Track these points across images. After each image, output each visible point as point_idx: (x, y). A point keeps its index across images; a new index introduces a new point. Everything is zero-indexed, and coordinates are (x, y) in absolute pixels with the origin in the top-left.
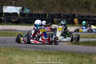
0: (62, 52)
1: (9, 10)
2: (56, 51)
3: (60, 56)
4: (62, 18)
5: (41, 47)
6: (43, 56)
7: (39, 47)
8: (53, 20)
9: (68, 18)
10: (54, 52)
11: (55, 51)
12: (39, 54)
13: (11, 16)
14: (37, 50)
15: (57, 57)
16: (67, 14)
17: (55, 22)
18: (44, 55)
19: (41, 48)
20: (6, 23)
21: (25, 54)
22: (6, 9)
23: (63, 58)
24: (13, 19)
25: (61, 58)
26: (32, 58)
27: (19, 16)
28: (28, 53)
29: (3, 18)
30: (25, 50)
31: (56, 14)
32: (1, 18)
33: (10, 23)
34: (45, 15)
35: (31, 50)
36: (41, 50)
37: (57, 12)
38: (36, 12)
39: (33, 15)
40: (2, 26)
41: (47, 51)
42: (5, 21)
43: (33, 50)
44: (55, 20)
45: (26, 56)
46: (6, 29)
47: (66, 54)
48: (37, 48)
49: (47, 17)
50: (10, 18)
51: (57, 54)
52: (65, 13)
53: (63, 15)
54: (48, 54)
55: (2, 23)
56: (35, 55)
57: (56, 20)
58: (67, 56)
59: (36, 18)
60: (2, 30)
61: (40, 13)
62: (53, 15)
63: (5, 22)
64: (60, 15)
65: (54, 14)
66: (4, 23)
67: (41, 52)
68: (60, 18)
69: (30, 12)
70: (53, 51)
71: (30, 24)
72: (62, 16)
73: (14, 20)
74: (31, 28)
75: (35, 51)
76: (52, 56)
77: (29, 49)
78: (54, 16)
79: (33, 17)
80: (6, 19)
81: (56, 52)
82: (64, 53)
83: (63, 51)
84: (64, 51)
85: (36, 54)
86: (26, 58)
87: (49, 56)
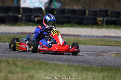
0: (109, 67)
1: (30, 3)
2: (101, 65)
3: (106, 74)
4: (109, 17)
5: (77, 59)
6: (80, 74)
7: (75, 60)
8: (96, 20)
9: (118, 17)
10: (97, 68)
11: (98, 65)
12: (75, 70)
13: (32, 12)
14: (72, 64)
15: (101, 75)
16: (116, 10)
17: (99, 23)
18: (82, 71)
19: (78, 61)
20: (25, 23)
21: (53, 70)
22: (24, 2)
23: (111, 77)
24: (35, 17)
25: (107, 76)
26: (64, 76)
27: (44, 13)
28: (57, 68)
29: (20, 16)
30: (54, 64)
31: (101, 11)
32: (18, 15)
33: (31, 23)
34: (84, 12)
35: (62, 63)
36: (77, 64)
37: (102, 8)
38: (71, 8)
39: (66, 11)
40: (19, 27)
41: (86, 66)
42: (24, 20)
43: (65, 64)
44: (99, 19)
45: (55, 73)
46: (25, 31)
47: (116, 70)
48: (72, 61)
49: (87, 15)
50: (30, 16)
51: (102, 70)
52: (114, 10)
53: (111, 12)
54: (88, 70)
55: (19, 24)
56: (68, 71)
57: (101, 19)
58: (117, 73)
59: (69, 15)
60: (18, 33)
61: (76, 8)
62: (96, 12)
63: (23, 22)
64: (107, 11)
65: (97, 10)
66: (21, 23)
67: (77, 68)
68: (107, 16)
69: (61, 7)
70: (95, 67)
71: (60, 25)
72: (109, 13)
73: (36, 19)
74: (62, 31)
75: (69, 66)
76: (94, 73)
77: (59, 63)
78: (98, 13)
79: (66, 15)
80: (24, 18)
81: (100, 67)
82: (112, 70)
83: (111, 67)
84: (112, 65)
85: (70, 70)
86: (54, 76)
87: (90, 73)
